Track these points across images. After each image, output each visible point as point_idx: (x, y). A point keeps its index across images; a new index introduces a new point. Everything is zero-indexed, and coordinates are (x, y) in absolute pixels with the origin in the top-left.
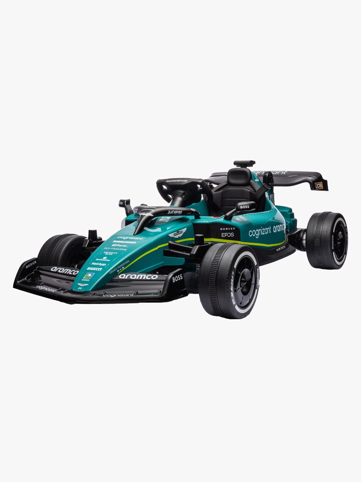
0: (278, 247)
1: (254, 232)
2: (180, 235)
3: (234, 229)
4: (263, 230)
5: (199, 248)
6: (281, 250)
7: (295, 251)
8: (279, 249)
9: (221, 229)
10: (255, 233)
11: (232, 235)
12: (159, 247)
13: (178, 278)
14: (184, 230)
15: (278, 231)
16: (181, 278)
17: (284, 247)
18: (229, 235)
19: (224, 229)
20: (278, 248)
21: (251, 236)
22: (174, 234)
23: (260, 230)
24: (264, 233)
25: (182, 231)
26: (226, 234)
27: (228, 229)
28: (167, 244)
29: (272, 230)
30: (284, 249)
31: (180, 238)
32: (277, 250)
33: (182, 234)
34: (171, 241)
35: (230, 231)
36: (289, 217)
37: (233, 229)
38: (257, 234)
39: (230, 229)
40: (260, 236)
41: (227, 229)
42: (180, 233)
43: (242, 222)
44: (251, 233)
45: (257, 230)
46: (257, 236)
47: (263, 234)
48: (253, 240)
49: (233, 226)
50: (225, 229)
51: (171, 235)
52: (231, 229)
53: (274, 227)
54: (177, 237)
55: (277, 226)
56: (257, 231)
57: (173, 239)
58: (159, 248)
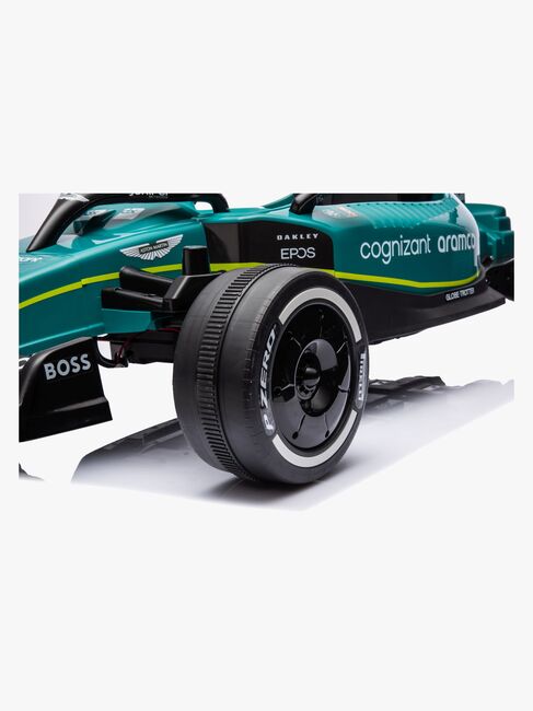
0: (450, 290)
1: (376, 248)
2: (161, 254)
3: (315, 236)
4: (405, 245)
5: (190, 281)
6: (461, 298)
7: (504, 302)
8: (456, 295)
9: (280, 238)
10: (381, 249)
11: (310, 253)
12: (85, 281)
13: (72, 367)
14: (176, 240)
15: (455, 249)
16: (82, 365)
17: (472, 290)
18: (301, 253)
19: (287, 237)
20: (450, 293)
21: (366, 257)
22: (140, 249)
23: (396, 245)
24: (409, 250)
25: (166, 242)
26: (293, 252)
27: (299, 237)
28: (116, 275)
29: (433, 245)
30: (469, 296)
31: (157, 262)
32: (448, 298)
33: (167, 251)
34: (131, 267)
35: (306, 244)
36: (497, 226)
37: (312, 236)
38: (386, 252)
39: (305, 236)
40: (396, 258)
41: (295, 237)
42: (159, 246)
43: (344, 220)
44: (366, 251)
45: (386, 242)
46: (386, 259)
47: (406, 254)
48: (375, 267)
49: (311, 230)
50: (291, 237)
51: (128, 252)
52: (308, 236)
53: (441, 238)
54: (150, 256)
55: (449, 237)
56: (386, 245)
57: (136, 263)
58: (84, 286)
